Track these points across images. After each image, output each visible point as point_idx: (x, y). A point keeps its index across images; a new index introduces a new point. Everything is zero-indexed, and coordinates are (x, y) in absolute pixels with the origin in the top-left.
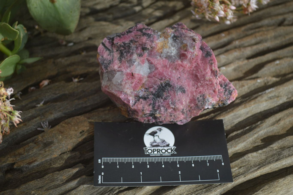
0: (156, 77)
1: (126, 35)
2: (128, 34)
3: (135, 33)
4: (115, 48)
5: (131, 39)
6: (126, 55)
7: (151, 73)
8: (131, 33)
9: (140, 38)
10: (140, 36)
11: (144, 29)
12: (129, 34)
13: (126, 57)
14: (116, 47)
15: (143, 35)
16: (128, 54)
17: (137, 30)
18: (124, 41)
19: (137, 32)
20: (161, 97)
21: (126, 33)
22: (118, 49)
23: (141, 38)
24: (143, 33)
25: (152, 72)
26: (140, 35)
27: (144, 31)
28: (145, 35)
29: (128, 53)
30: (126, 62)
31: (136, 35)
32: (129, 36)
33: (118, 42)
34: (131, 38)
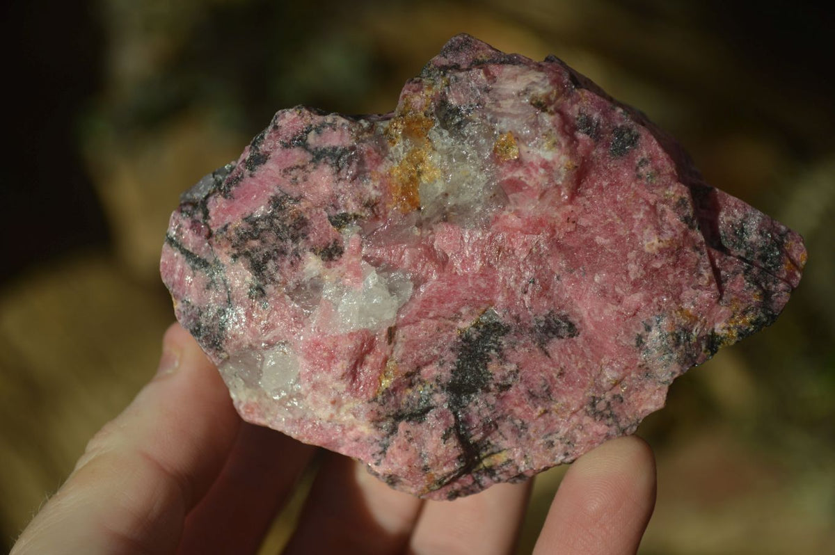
0: (431, 315)
1: (248, 180)
2: (256, 173)
3: (279, 162)
4: (225, 250)
5: (271, 194)
6: (277, 268)
7: (405, 305)
8: (264, 163)
9: (305, 180)
10: (303, 168)
11: (313, 132)
12: (261, 171)
13: (278, 277)
14: (226, 246)
15: (313, 161)
16: (283, 260)
17: (286, 146)
18: (247, 210)
19: (287, 155)
20: (482, 388)
21: (247, 172)
22: (235, 252)
23: (310, 180)
24: (310, 151)
25: (407, 300)
26: (300, 164)
27: (312, 139)
28: (323, 160)
29: (279, 259)
30: (287, 297)
31: (285, 171)
32: (261, 183)
33: (226, 223)
34: (272, 187)
